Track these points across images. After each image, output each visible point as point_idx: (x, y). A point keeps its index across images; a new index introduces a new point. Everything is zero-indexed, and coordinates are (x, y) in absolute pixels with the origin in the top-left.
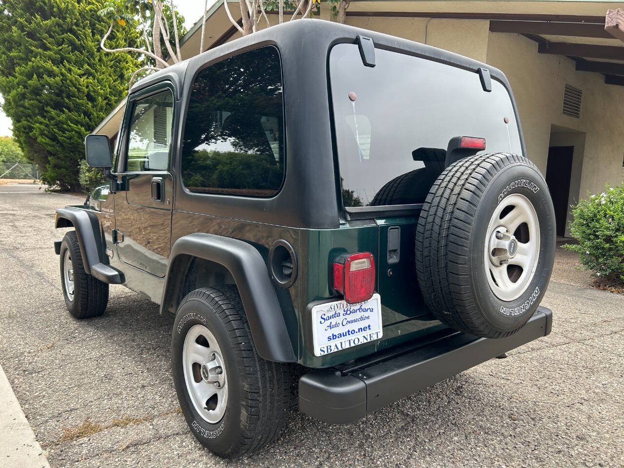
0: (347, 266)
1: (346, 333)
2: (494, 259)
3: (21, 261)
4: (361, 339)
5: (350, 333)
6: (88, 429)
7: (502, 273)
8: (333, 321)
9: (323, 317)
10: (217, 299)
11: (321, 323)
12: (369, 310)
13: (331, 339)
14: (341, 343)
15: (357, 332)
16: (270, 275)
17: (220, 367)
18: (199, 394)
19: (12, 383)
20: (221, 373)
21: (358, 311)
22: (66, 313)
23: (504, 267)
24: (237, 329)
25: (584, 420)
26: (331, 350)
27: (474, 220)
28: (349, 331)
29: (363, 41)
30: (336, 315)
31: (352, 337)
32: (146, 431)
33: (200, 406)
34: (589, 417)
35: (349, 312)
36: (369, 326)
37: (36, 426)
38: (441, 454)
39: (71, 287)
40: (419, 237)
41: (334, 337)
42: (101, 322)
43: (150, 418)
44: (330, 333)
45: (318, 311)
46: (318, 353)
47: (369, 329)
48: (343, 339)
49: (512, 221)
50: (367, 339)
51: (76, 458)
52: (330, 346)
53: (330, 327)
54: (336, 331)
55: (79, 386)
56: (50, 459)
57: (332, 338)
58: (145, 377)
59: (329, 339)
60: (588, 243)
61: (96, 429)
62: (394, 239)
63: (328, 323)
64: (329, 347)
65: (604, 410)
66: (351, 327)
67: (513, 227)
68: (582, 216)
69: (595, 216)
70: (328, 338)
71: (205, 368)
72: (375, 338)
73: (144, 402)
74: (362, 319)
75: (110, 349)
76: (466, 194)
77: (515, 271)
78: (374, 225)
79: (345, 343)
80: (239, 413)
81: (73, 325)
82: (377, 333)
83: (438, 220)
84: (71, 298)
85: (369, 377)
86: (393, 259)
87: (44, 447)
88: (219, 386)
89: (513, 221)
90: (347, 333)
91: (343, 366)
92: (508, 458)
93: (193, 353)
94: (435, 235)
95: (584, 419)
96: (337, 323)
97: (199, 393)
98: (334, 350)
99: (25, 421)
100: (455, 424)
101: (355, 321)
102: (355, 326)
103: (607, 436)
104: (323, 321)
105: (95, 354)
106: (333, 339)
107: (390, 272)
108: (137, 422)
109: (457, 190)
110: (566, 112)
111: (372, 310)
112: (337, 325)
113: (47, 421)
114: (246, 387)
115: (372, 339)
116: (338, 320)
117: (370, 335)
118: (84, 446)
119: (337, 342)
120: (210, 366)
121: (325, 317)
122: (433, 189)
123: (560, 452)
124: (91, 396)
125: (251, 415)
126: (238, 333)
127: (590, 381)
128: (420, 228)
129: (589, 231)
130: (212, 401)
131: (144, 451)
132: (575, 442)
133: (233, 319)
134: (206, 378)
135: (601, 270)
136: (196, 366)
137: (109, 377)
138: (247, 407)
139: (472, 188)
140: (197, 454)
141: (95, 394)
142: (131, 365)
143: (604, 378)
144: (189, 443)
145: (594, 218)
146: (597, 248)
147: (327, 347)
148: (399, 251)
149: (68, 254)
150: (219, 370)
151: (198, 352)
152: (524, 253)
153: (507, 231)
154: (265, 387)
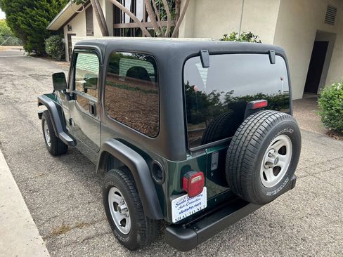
0: (189, 180)
2: (266, 166)
3: (20, 112)
4: (196, 210)
5: (190, 208)
6: (64, 229)
7: (270, 173)
8: (182, 205)
9: (177, 204)
10: (125, 179)
14: (186, 214)
15: (194, 207)
16: (151, 176)
17: (126, 208)
19: (25, 198)
20: (127, 211)
22: (47, 151)
23: (271, 170)
24: (135, 197)
25: (307, 228)
31: (191, 210)
32: (91, 231)
33: (118, 224)
34: (310, 226)
35: (190, 199)
37: (39, 226)
38: (234, 249)
39: (48, 139)
41: (182, 212)
42: (65, 158)
43: (93, 223)
44: (180, 210)
45: (175, 202)
46: (174, 221)
48: (187, 212)
49: (278, 145)
50: (199, 210)
51: (59, 246)
53: (181, 208)
54: (183, 209)
55: (58, 201)
56: (48, 246)
58: (90, 197)
60: (327, 112)
61: (68, 229)
62: (215, 158)
63: (179, 206)
64: (180, 218)
65: (317, 222)
66: (191, 205)
68: (325, 96)
69: (333, 96)
71: (119, 208)
72: (203, 208)
73: (90, 212)
74: (197, 200)
75: (71, 177)
76: (253, 142)
77: (277, 170)
78: (205, 154)
79: (188, 214)
80: (136, 235)
81: (51, 159)
82: (204, 206)
83: (238, 153)
84: (49, 145)
85: (199, 229)
86: (214, 168)
87: (44, 239)
88: (127, 216)
91: (187, 222)
92: (266, 252)
93: (113, 197)
94: (236, 160)
95: (306, 227)
97: (117, 217)
98: (182, 218)
99: (33, 223)
100: (242, 230)
102: (193, 205)
103: (317, 238)
105: (64, 180)
107: (212, 174)
108: (87, 225)
109: (249, 138)
110: (326, 22)
112: (184, 206)
113: (44, 223)
114: (140, 225)
115: (201, 209)
116: (185, 203)
117: (200, 207)
118: (63, 239)
119: (184, 214)
120: (122, 207)
122: (237, 133)
123: (291, 248)
124: (64, 208)
125: (142, 237)
126: (135, 199)
127: (314, 202)
128: (228, 154)
129: (327, 105)
130: (123, 222)
131: (92, 243)
132: (300, 242)
133: (133, 191)
134: (120, 212)
135: (332, 126)
136: (115, 204)
137: (72, 196)
138: (140, 234)
139: (257, 139)
140: (117, 245)
141: (66, 207)
142: (83, 189)
143: (322, 200)
144: (113, 239)
145: (332, 98)
146: (331, 115)
148: (217, 163)
149: (46, 122)
151: (115, 197)
152: (283, 160)
153: (274, 151)
154: (148, 224)
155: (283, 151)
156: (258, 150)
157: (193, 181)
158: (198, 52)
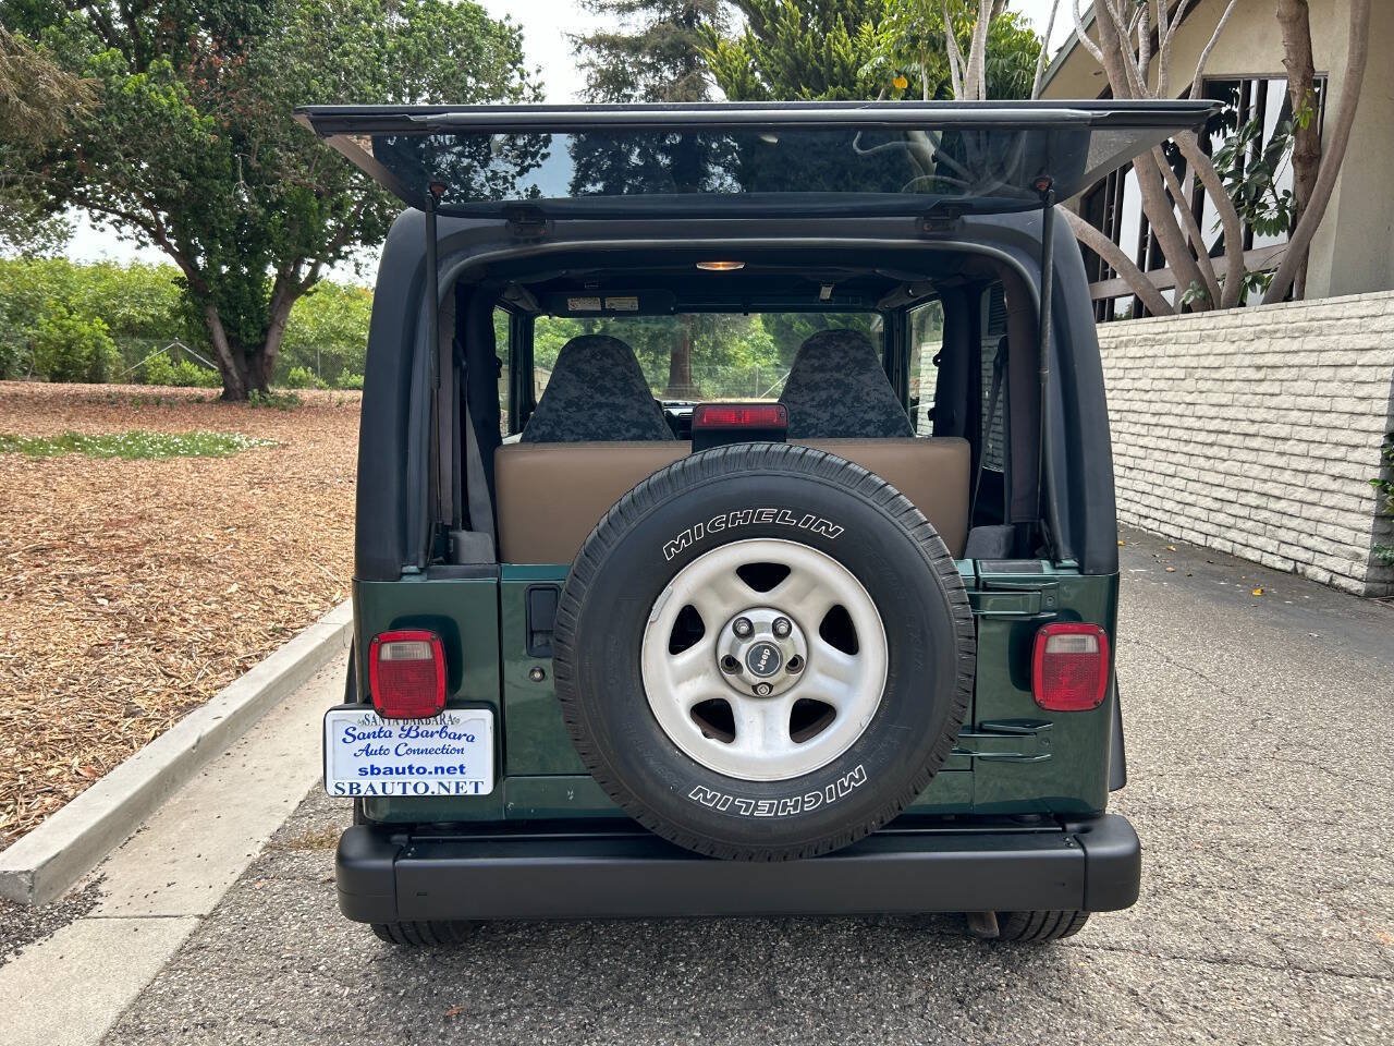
4: (433, 786)
8: (375, 744)
12: (464, 738)
13: (367, 773)
15: (430, 773)
21: (436, 736)
23: (781, 704)
26: (359, 792)
28: (410, 768)
30: (382, 734)
35: (413, 734)
37: (292, 817)
41: (374, 770)
45: (337, 719)
47: (462, 772)
49: (799, 598)
50: (448, 791)
52: (359, 785)
54: (380, 762)
56: (252, 865)
57: (369, 770)
59: (363, 772)
63: (363, 744)
66: (417, 761)
67: (808, 613)
72: (468, 791)
74: (445, 750)
78: (490, 580)
79: (394, 787)
89: (803, 599)
90: (407, 771)
96: (385, 748)
98: (366, 792)
99: (294, 807)
102: (430, 762)
104: (349, 739)
106: (372, 773)
111: (471, 739)
112: (382, 751)
116: (387, 743)
121: (356, 733)
147: (351, 784)
152: (843, 677)
157: (391, 652)
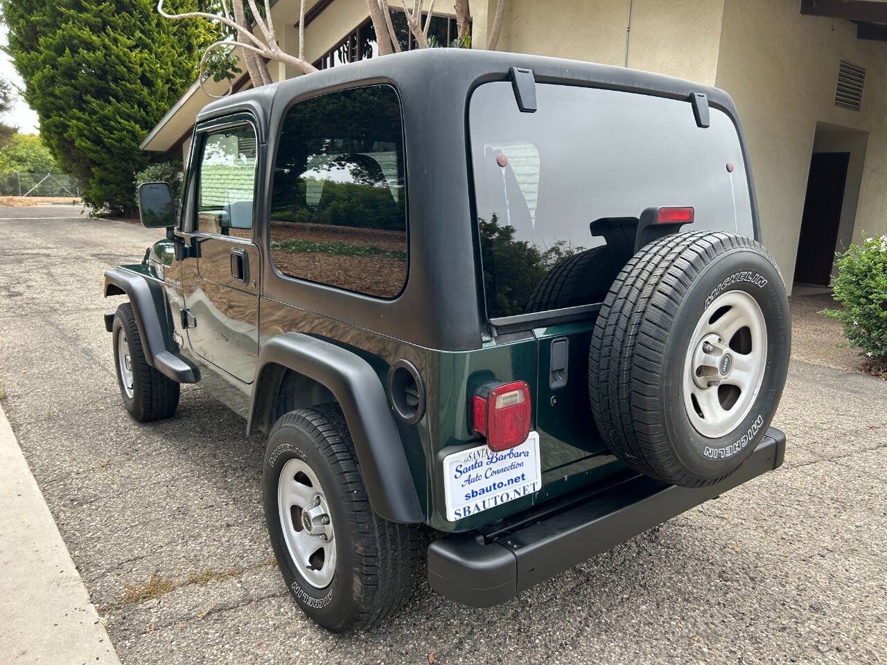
0: (490, 400)
1: (490, 487)
2: (700, 380)
3: (61, 331)
4: (511, 493)
5: (496, 487)
6: (158, 588)
7: (710, 399)
8: (473, 473)
9: (459, 469)
10: (320, 429)
11: (456, 477)
12: (523, 455)
13: (470, 497)
14: (484, 502)
15: (506, 485)
16: (390, 405)
17: (326, 515)
18: (300, 547)
19: (57, 518)
20: (328, 523)
21: (508, 457)
22: (124, 413)
23: (714, 390)
24: (347, 472)
25: (824, 582)
26: (470, 512)
27: (669, 336)
28: (494, 485)
29: (518, 75)
30: (477, 465)
31: (499, 492)
32: (232, 590)
33: (301, 563)
34: (831, 577)
35: (494, 460)
36: (523, 475)
37: (90, 582)
38: (623, 630)
39: (129, 380)
40: (594, 354)
41: (474, 494)
42: (171, 426)
43: (237, 573)
44: (469, 489)
45: (452, 461)
46: (451, 517)
47: (523, 479)
48: (486, 496)
49: (727, 325)
50: (519, 494)
51: (143, 627)
52: (469, 508)
53: (469, 481)
54: (476, 486)
55: (145, 524)
56: (110, 629)
57: (471, 495)
58: (231, 512)
59: (468, 497)
60: (856, 310)
61: (169, 587)
62: (559, 355)
63: (465, 476)
64: (467, 509)
65: (852, 566)
66: (496, 479)
67: (729, 335)
68: (850, 270)
69: (870, 269)
70: (466, 496)
71: (307, 516)
72: (530, 491)
73: (229, 548)
74: (513, 467)
75: (182, 469)
76: (659, 299)
77: (729, 394)
78: (532, 339)
79: (490, 501)
80: (351, 582)
81: (135, 431)
82: (534, 484)
83: (619, 334)
84: (130, 394)
85: (521, 545)
86: (558, 382)
87: (101, 612)
88: (326, 539)
89: (728, 327)
90: (492, 487)
91: (488, 527)
92: (713, 637)
93: (291, 493)
94: (615, 354)
95: (823, 580)
96: (479, 475)
97: (300, 545)
98: (474, 511)
99: (76, 573)
100: (644, 586)
101: (503, 470)
102: (503, 477)
103: (853, 606)
104: (459, 474)
105: (164, 475)
106: (473, 496)
107: (553, 400)
108: (221, 577)
109: (648, 290)
110: (839, 102)
111: (526, 454)
112: (478, 478)
113: (104, 575)
114: (360, 549)
115: (527, 493)
116: (480, 471)
117: (524, 488)
118: (154, 609)
119: (478, 501)
120: (314, 513)
121: (462, 469)
122: (615, 286)
123: (784, 629)
124: (160, 538)
125: (366, 584)
126: (348, 477)
127: (838, 521)
128: (595, 342)
129: (858, 293)
130: (318, 558)
131: (231, 619)
132: (806, 614)
133: (342, 458)
134: (309, 529)
135: (875, 347)
136: (296, 510)
137: (183, 511)
138: (361, 574)
139: (668, 290)
140: (300, 624)
141: (166, 536)
142: (212, 495)
143: (860, 517)
144: (289, 609)
145: (867, 273)
146: (868, 316)
147: (464, 509)
148: (566, 370)
149: (123, 334)
150: (325, 519)
151: (296, 492)
152: (743, 368)
153: (720, 340)
154: (384, 548)
155: (742, 342)
156: (675, 321)
157: (501, 402)
158: (505, 70)
